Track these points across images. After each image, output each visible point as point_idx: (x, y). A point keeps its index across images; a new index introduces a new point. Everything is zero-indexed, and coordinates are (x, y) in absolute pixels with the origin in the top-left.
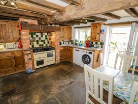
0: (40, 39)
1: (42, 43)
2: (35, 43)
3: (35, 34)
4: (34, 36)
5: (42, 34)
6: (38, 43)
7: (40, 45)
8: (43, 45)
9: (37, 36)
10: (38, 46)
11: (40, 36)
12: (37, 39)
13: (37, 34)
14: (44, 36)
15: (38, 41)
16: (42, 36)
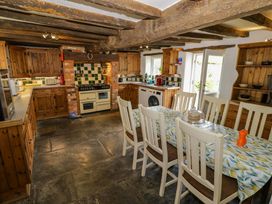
0: (90, 72)
1: (93, 79)
2: (83, 79)
3: (82, 65)
4: (82, 68)
5: (93, 66)
6: (87, 79)
7: (90, 82)
8: (94, 82)
9: (86, 69)
10: (87, 83)
11: (90, 69)
12: (86, 72)
13: (85, 65)
14: (96, 69)
15: (86, 75)
16: (93, 69)
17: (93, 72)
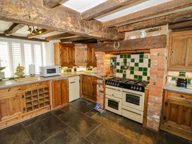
0: (137, 65)
1: (141, 73)
2: (128, 72)
3: (129, 57)
4: (129, 60)
5: (142, 57)
6: (132, 73)
7: (136, 76)
8: (141, 77)
9: (133, 60)
10: (132, 77)
11: (137, 61)
12: (132, 65)
13: (132, 56)
14: (146, 61)
15: (132, 68)
16: (141, 61)
17: (141, 65)
